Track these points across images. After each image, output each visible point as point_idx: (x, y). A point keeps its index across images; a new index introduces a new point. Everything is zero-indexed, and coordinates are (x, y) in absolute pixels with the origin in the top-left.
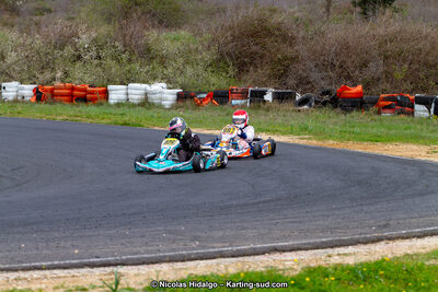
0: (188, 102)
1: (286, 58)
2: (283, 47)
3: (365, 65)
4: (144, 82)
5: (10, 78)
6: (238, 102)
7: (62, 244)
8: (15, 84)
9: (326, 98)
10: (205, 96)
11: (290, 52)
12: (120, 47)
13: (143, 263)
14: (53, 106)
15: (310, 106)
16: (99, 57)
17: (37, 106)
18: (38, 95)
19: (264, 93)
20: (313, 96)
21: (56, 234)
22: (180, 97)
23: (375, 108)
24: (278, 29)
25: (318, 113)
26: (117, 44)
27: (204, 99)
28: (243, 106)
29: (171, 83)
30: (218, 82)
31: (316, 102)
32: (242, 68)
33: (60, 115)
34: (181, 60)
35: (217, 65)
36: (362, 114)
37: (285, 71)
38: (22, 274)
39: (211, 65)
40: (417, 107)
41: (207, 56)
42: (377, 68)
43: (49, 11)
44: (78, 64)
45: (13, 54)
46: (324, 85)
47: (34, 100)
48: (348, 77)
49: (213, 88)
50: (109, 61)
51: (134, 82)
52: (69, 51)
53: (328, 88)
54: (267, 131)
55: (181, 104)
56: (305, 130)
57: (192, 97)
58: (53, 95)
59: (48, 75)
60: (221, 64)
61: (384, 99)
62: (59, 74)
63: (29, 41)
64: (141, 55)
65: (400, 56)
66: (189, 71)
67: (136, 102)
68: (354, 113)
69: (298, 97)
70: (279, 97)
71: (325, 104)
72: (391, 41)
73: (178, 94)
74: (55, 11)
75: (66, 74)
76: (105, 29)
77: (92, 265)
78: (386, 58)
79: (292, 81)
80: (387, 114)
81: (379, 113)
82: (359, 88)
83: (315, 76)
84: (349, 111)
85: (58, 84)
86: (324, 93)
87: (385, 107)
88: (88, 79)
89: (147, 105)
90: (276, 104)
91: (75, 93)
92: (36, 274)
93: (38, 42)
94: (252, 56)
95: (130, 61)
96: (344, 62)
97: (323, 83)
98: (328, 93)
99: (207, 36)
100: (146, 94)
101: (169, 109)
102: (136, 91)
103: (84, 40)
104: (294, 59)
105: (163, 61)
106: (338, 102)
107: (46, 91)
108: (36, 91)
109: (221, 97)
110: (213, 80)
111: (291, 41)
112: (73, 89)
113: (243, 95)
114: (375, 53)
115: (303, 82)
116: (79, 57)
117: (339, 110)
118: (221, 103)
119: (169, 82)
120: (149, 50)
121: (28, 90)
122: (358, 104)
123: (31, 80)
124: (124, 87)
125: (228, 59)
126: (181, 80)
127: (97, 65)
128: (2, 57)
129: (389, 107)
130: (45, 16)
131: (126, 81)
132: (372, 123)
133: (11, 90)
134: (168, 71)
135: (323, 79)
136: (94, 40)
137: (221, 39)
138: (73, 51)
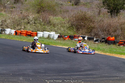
0: (62, 38)
1: (91, 27)
2: (91, 24)
3: (115, 31)
4: (48, 31)
5: (8, 28)
6: (77, 39)
9: (103, 40)
10: (67, 37)
11: (93, 25)
12: (42, 21)
14: (21, 37)
15: (98, 42)
16: (35, 23)
17: (16, 36)
18: (16, 33)
19: (85, 37)
20: (99, 39)
22: (59, 37)
23: (118, 44)
24: (89, 18)
25: (101, 44)
26: (40, 19)
27: (66, 38)
30: (71, 33)
31: (100, 41)
32: (78, 29)
33: (24, 40)
34: (60, 26)
36: (114, 46)
37: (91, 31)
39: (69, 28)
41: (68, 25)
42: (119, 32)
44: (29, 25)
45: (9, 20)
47: (15, 34)
48: (110, 34)
49: (69, 35)
50: (38, 24)
51: (45, 31)
52: (26, 20)
53: (104, 37)
55: (59, 39)
57: (63, 37)
58: (21, 33)
59: (19, 27)
60: (72, 28)
61: (121, 42)
62: (23, 27)
64: (48, 23)
66: (62, 29)
67: (46, 37)
68: (112, 45)
69: (95, 39)
70: (89, 39)
71: (103, 42)
72: (124, 24)
73: (59, 36)
74: (17, 8)
75: (25, 27)
76: (37, 15)
78: (122, 29)
79: (93, 34)
81: (119, 46)
82: (113, 38)
83: (100, 33)
84: (110, 45)
85: (22, 30)
86: (103, 39)
87: (121, 44)
88: (31, 29)
89: (49, 38)
90: (88, 41)
91: (27, 33)
93: (17, 17)
94: (81, 26)
95: (44, 25)
96: (109, 30)
97: (102, 35)
98: (104, 38)
100: (49, 35)
101: (56, 40)
102: (46, 34)
103: (31, 17)
104: (94, 28)
105: (54, 26)
106: (107, 41)
107: (18, 32)
108: (16, 32)
109: (71, 37)
110: (69, 32)
111: (93, 22)
113: (78, 37)
114: (119, 28)
115: (96, 35)
116: (29, 23)
117: (107, 44)
118: (71, 39)
119: (56, 32)
120: (50, 22)
121: (13, 32)
122: (114, 43)
123: (14, 28)
124: (42, 32)
125: (74, 26)
126: (59, 31)
127: (34, 25)
128: (5, 21)
129: (122, 44)
130: (14, 9)
131: (43, 31)
132: (117, 49)
133: (8, 31)
134: (56, 29)
135: (103, 34)
136: (34, 18)
137: (72, 21)
138: (27, 21)
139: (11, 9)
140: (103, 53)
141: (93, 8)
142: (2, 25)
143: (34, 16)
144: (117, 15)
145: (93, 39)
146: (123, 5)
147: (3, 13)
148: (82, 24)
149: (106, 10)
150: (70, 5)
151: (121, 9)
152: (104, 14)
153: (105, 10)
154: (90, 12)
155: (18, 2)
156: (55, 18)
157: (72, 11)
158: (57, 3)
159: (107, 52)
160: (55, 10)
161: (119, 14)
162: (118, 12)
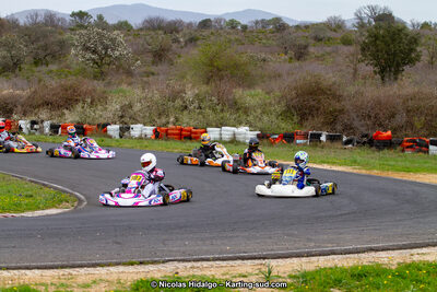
0: (265, 141)
1: (335, 111)
2: (333, 102)
3: (393, 116)
4: (233, 126)
5: (137, 122)
6: (302, 141)
7: (214, 242)
8: (140, 126)
9: (365, 139)
10: (277, 136)
11: (338, 106)
12: (216, 101)
13: (279, 258)
14: (169, 143)
15: (353, 145)
16: (200, 108)
17: (156, 142)
18: (157, 134)
19: (320, 135)
20: (356, 138)
21: (207, 235)
23: (399, 148)
24: (330, 90)
25: (359, 151)
26: (213, 98)
27: (276, 139)
28: (305, 144)
29: (252, 127)
30: (286, 127)
31: (358, 143)
32: (303, 117)
33: (176, 148)
34: (259, 111)
35: (286, 114)
36: (391, 152)
37: (335, 120)
38: (195, 264)
39: (281, 115)
40: (431, 147)
41: (279, 109)
42: (401, 119)
43: (153, 74)
44: (185, 112)
45: (139, 104)
46: (363, 130)
47: (153, 137)
48: (380, 125)
49: (282, 132)
50: (208, 111)
51: (226, 125)
52: (178, 102)
53: (366, 132)
54: (328, 163)
56: (355, 162)
57: (268, 138)
58: (168, 134)
59: (163, 120)
60: (289, 114)
61: (407, 141)
62: (172, 119)
63: (150, 95)
64: (231, 107)
65: (417, 111)
66: (265, 118)
67: (227, 140)
68: (386, 151)
69: (345, 139)
70: (331, 138)
71: (364, 143)
73: (258, 135)
74: (158, 74)
75: (177, 120)
76: (204, 88)
77: (243, 258)
78: (408, 111)
79: (339, 127)
80: (408, 152)
81: (403, 151)
82: (389, 133)
83: (356, 123)
84: (382, 149)
85: (170, 126)
86: (363, 136)
87: (408, 147)
88: (193, 123)
89: (235, 143)
90: (329, 143)
91: (183, 133)
92: (205, 264)
93: (157, 96)
94: (311, 109)
95: (222, 110)
96: (378, 114)
98: (366, 136)
99: (278, 93)
100: (234, 134)
102: (227, 132)
103: (189, 94)
104: (341, 111)
105: (246, 111)
106: (374, 143)
107: (162, 131)
108: (155, 131)
109: (289, 138)
110: (283, 125)
111: (339, 98)
112: (181, 130)
113: (305, 136)
114: (400, 108)
115: (348, 128)
116: (186, 107)
117: (374, 148)
118: (289, 142)
120: (236, 103)
121: (149, 130)
122: (388, 144)
123: (152, 123)
124: (219, 129)
125: (293, 110)
126: (259, 124)
127: (199, 114)
128: (131, 106)
129: (411, 147)
130: (151, 78)
131: (219, 125)
132: (400, 159)
133: (137, 130)
134: (251, 118)
135: (362, 126)
136: (197, 95)
137: (288, 97)
138: (181, 103)
139: (145, 79)
140: (364, 172)
141: (338, 65)
142: (122, 117)
143: (197, 92)
144: (396, 79)
145: (340, 138)
146: (409, 54)
147: (124, 87)
148: (312, 103)
149: (371, 68)
150: (285, 61)
151: (405, 64)
152: (364, 78)
153: (367, 69)
154: (331, 75)
155: (160, 60)
156: (247, 92)
157: (288, 74)
158: (252, 57)
159: (374, 168)
160: (248, 75)
161: (400, 76)
162: (397, 72)
